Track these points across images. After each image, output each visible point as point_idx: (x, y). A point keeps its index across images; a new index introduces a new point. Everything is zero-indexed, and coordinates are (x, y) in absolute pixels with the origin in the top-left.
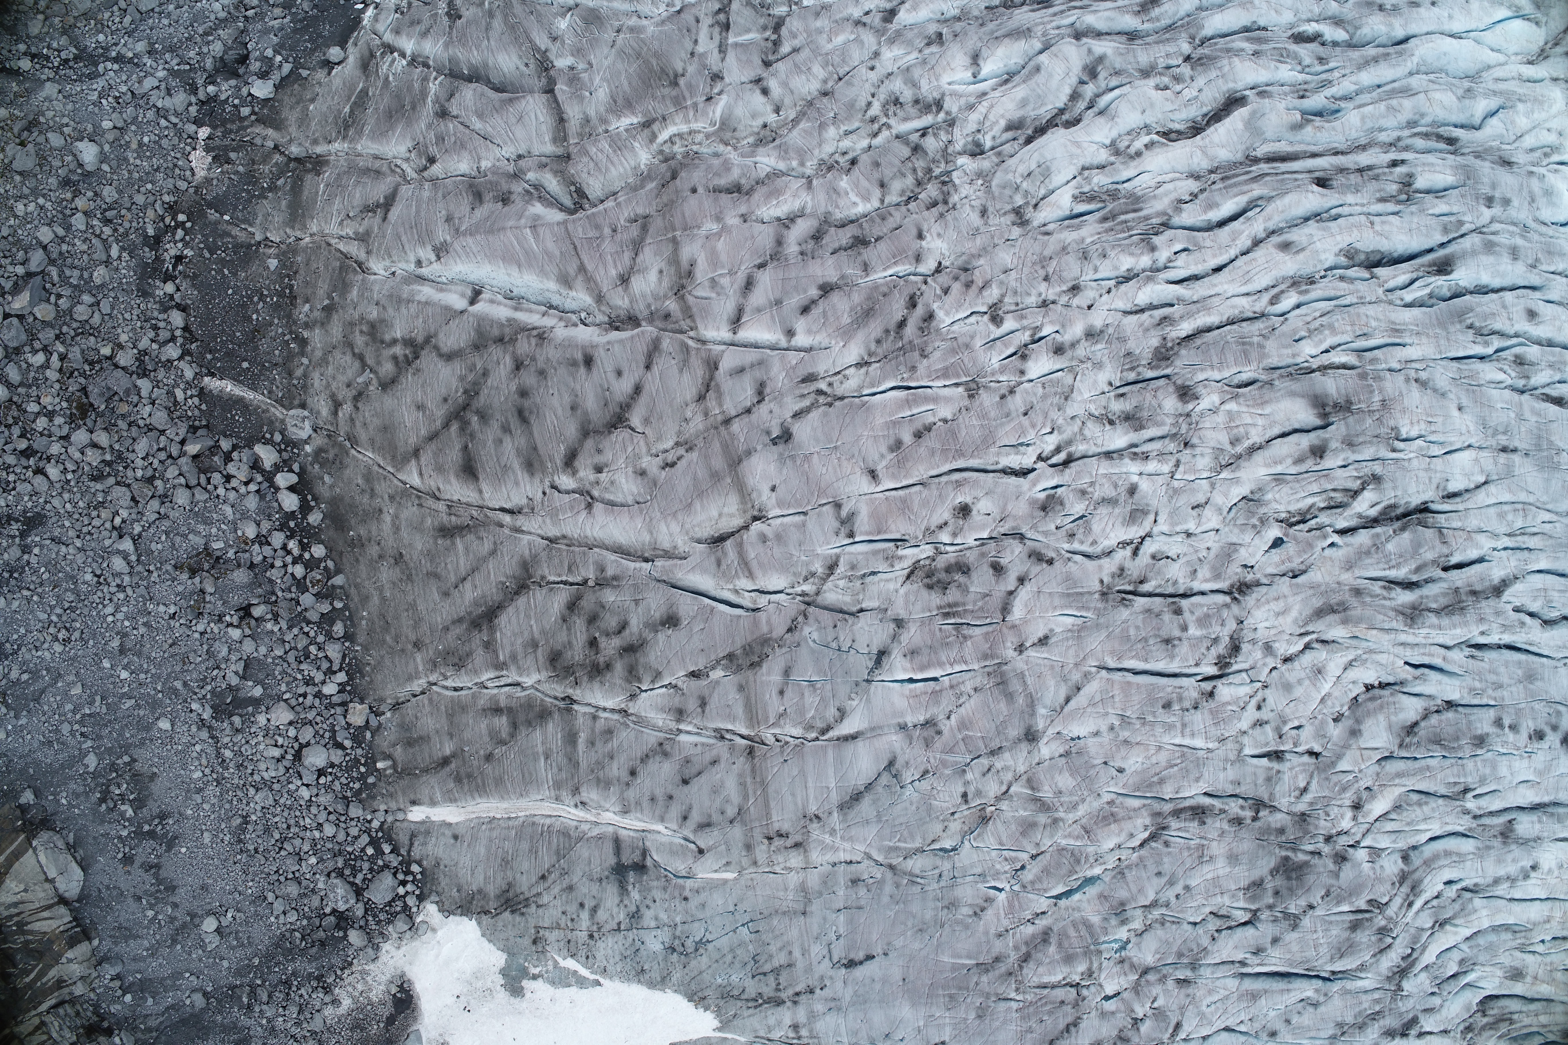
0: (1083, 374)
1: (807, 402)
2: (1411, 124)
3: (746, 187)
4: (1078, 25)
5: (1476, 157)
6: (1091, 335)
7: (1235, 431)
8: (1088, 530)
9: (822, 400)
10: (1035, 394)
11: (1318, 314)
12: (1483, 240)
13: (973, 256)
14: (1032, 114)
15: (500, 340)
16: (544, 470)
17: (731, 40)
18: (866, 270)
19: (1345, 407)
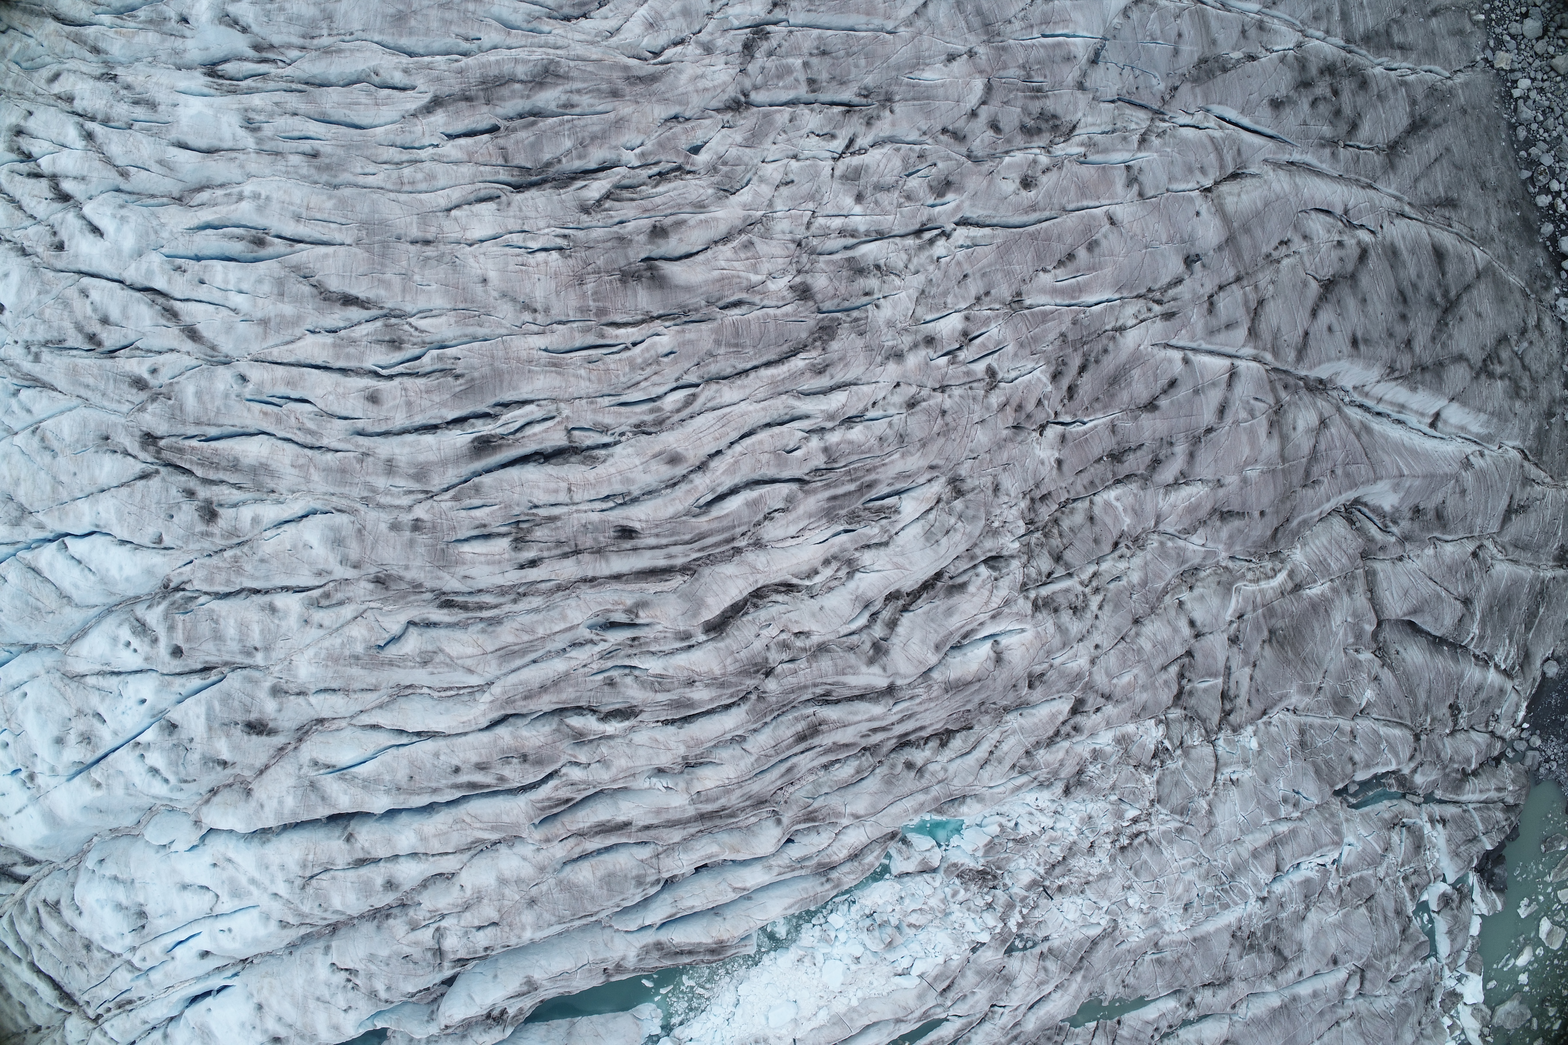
0: (905, 316)
1: (1171, 293)
2: (495, 622)
3: (1216, 517)
4: (891, 702)
5: (420, 585)
6: (898, 356)
7: (749, 254)
8: (905, 160)
9: (1157, 295)
10: (955, 296)
11: (643, 384)
12: (427, 482)
13: (1012, 440)
14: (937, 602)
15: (1424, 369)
16: (1384, 247)
17: (1220, 680)
18: (1114, 426)
19: (627, 276)
